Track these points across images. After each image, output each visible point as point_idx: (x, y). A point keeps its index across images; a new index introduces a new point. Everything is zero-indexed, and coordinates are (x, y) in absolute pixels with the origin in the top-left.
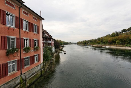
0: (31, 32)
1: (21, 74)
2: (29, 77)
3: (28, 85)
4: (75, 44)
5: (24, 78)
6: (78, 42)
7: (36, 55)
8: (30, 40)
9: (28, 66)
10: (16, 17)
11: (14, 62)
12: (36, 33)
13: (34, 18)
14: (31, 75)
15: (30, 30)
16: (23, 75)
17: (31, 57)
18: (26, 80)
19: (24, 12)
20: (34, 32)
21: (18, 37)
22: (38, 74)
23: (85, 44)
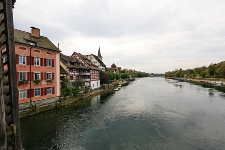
0: (43, 67)
1: (31, 101)
2: (39, 106)
3: (38, 112)
4: (161, 75)
5: (34, 105)
6: (166, 73)
7: (50, 88)
8: (42, 73)
9: (39, 96)
10: (28, 57)
11: (25, 90)
12: (51, 67)
13: (48, 53)
14: (41, 104)
15: (42, 65)
16: (32, 103)
17: (42, 89)
18: (35, 107)
19: (35, 51)
20: (48, 66)
21: (29, 72)
22: (50, 106)
23: (179, 77)
